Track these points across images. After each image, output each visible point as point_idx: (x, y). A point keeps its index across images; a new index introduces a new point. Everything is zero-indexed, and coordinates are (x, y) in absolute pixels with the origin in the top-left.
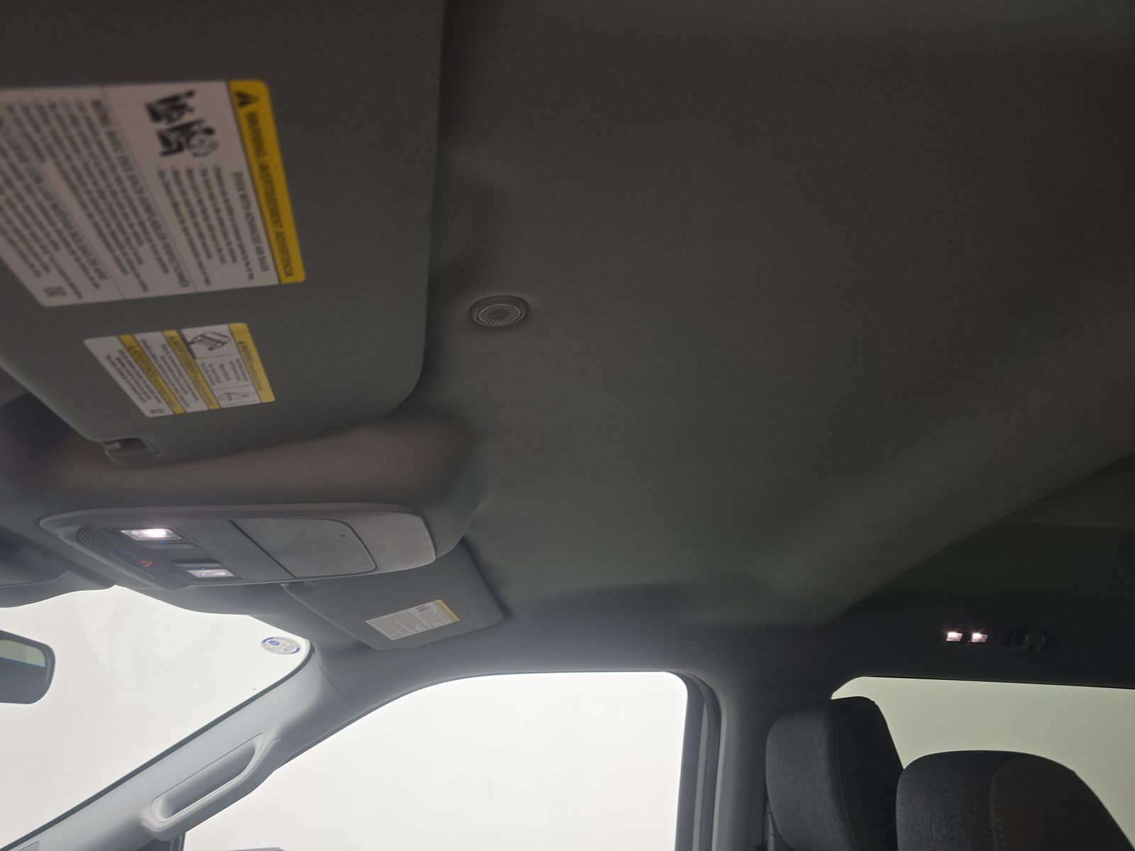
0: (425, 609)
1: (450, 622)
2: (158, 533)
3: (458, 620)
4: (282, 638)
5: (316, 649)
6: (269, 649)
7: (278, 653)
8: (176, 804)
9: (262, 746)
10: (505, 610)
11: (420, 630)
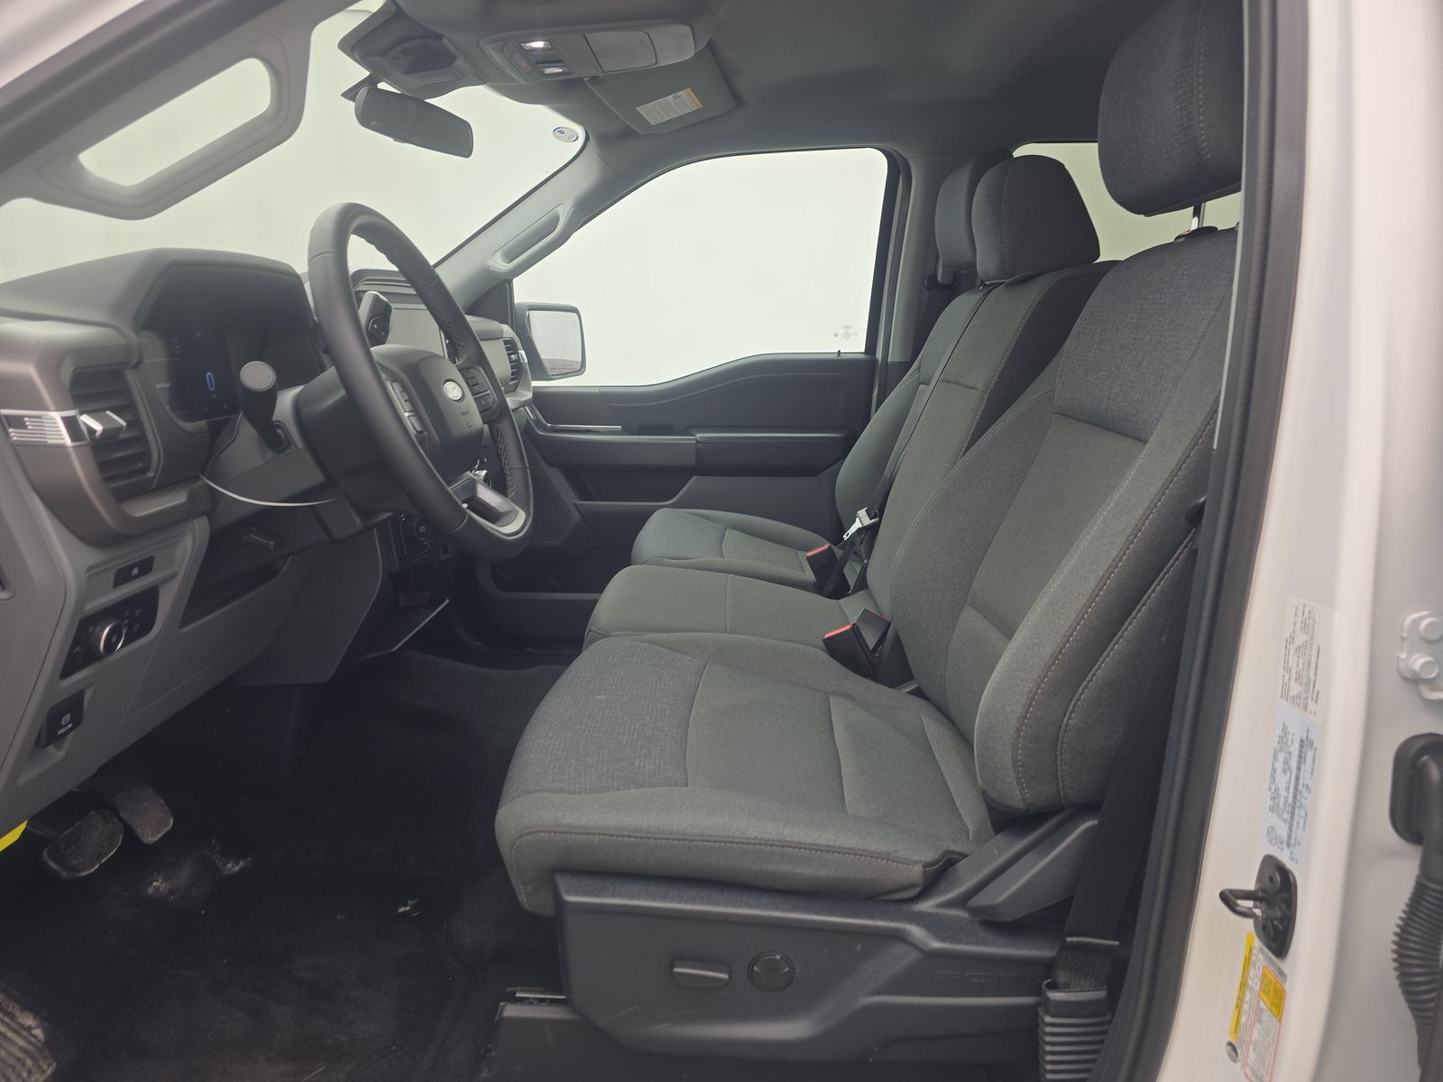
0: (678, 97)
1: (695, 109)
2: (539, 44)
3: (701, 106)
4: (566, 128)
5: (590, 136)
6: (558, 138)
7: (564, 140)
8: (510, 255)
9: (564, 213)
10: (738, 99)
11: (674, 116)
